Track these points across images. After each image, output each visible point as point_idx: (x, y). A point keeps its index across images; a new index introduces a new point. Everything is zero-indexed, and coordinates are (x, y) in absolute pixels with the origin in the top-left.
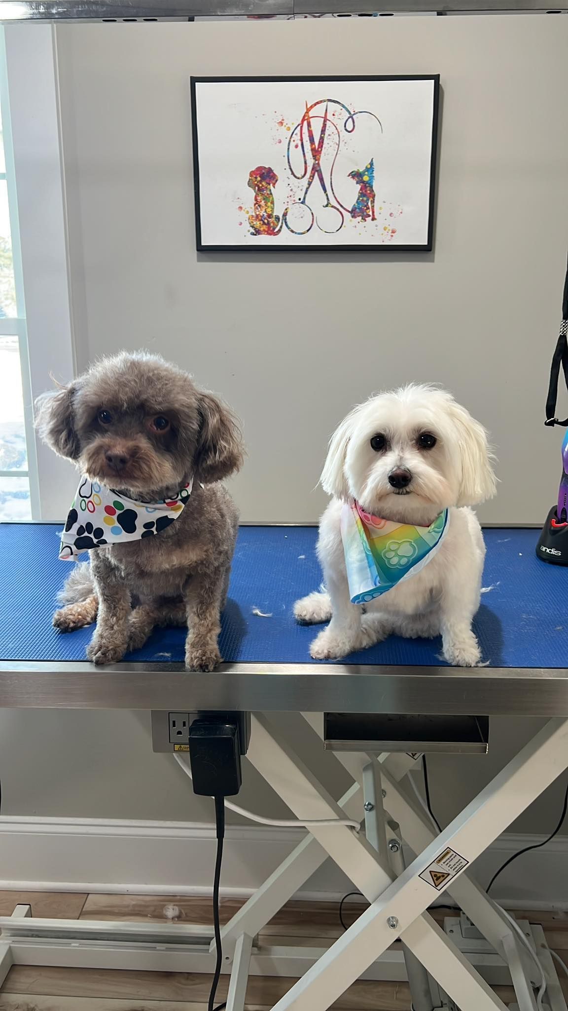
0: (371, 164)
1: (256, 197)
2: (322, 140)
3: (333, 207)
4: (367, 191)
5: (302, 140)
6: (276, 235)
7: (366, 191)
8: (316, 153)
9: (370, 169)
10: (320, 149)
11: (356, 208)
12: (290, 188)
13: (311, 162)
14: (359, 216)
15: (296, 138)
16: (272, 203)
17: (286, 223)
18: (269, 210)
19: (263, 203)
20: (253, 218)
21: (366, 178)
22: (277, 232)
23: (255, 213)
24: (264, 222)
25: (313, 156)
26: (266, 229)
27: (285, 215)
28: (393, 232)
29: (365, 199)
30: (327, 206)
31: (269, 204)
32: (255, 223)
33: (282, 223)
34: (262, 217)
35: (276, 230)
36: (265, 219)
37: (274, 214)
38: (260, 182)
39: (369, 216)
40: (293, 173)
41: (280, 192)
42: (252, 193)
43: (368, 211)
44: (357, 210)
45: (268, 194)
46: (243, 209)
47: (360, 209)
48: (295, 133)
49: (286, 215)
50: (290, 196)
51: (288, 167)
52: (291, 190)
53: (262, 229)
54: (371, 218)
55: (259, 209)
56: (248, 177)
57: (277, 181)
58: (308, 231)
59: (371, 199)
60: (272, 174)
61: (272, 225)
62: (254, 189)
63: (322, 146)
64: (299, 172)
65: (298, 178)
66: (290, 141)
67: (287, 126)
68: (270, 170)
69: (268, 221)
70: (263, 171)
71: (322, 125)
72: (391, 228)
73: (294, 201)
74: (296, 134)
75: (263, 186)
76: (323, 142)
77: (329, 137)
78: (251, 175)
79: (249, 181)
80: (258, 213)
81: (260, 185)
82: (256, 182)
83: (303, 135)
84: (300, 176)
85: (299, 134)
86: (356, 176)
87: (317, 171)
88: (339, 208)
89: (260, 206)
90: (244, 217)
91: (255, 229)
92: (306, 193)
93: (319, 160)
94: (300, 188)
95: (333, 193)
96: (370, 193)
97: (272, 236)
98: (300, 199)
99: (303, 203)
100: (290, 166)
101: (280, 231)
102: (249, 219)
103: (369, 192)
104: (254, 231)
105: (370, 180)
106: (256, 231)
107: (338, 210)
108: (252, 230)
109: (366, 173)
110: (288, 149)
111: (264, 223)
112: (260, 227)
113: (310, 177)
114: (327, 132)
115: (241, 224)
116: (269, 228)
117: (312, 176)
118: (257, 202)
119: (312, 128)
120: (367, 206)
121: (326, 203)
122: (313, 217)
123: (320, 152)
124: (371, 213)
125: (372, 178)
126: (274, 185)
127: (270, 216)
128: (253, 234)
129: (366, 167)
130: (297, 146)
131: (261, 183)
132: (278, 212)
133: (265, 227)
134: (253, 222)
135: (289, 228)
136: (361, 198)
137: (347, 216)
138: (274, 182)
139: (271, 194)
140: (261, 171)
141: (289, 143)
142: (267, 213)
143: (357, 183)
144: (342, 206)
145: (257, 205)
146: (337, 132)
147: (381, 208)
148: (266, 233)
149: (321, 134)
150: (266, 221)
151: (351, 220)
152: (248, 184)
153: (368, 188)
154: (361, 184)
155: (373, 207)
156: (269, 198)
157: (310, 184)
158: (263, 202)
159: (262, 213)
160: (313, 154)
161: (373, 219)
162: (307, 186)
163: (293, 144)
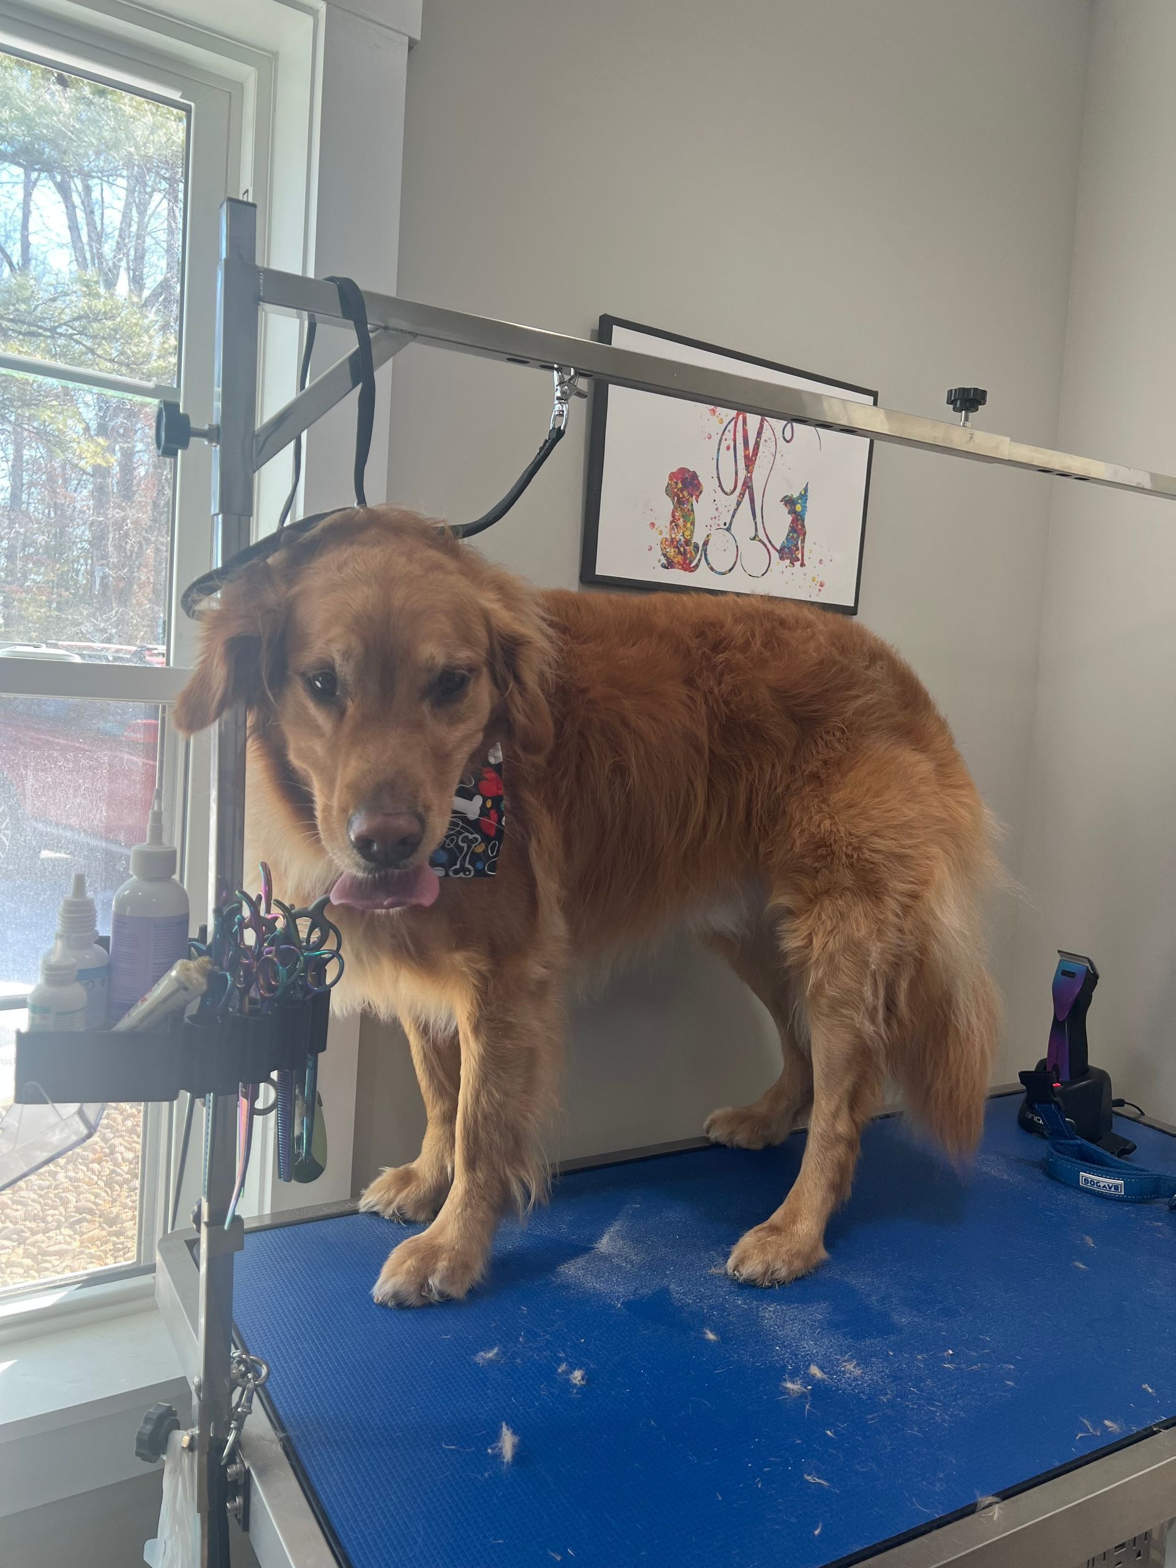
0: (806, 490)
1: (673, 512)
2: (757, 444)
3: (760, 541)
4: (797, 528)
5: (735, 440)
6: (693, 571)
7: (797, 526)
8: (750, 462)
9: (804, 496)
10: (754, 458)
11: (785, 547)
12: (716, 507)
13: (742, 474)
14: (787, 558)
15: (729, 435)
16: (693, 524)
17: (706, 555)
18: (687, 533)
19: (681, 522)
20: (667, 543)
21: (798, 508)
22: (693, 567)
23: (671, 535)
24: (679, 549)
25: (746, 466)
26: (681, 563)
27: (706, 543)
28: (822, 585)
29: (795, 536)
30: (754, 539)
31: (689, 524)
32: (668, 550)
33: (701, 555)
34: (678, 542)
35: (693, 565)
36: (681, 545)
37: (693, 541)
38: (682, 490)
39: (798, 560)
40: (721, 486)
41: (703, 508)
42: (668, 505)
43: (797, 552)
44: (786, 550)
45: (689, 510)
46: (656, 526)
47: (789, 548)
48: (727, 429)
49: (707, 545)
50: (715, 518)
51: (716, 475)
52: (717, 509)
53: (676, 560)
54: (799, 563)
55: (676, 530)
56: (666, 481)
57: (701, 492)
58: (730, 570)
59: (801, 537)
60: (696, 481)
61: (689, 555)
62: (673, 500)
63: (757, 455)
64: (728, 486)
65: (726, 494)
66: (721, 438)
67: (720, 417)
68: (694, 476)
69: (685, 549)
70: (687, 475)
71: (758, 426)
72: (819, 579)
73: (719, 525)
74: (729, 431)
75: (684, 497)
76: (758, 449)
77: (765, 444)
78: (671, 478)
79: (667, 487)
80: (673, 536)
81: (681, 496)
82: (676, 490)
83: (737, 434)
84: (728, 490)
85: (732, 432)
86: (789, 502)
87: (748, 487)
88: (767, 544)
89: (677, 526)
90: (655, 539)
91: (668, 559)
92: (733, 516)
93: (752, 472)
94: (727, 509)
95: (763, 523)
96: (801, 529)
97: (687, 573)
98: (725, 524)
99: (728, 530)
100: (718, 474)
101: (697, 566)
102: (661, 543)
103: (800, 527)
104: (665, 562)
105: (802, 511)
106: (668, 563)
107: (765, 546)
108: (664, 561)
109: (800, 501)
110: (719, 449)
111: (680, 552)
112: (674, 557)
113: (740, 494)
114: (764, 436)
115: (650, 549)
116: (685, 559)
117: (742, 494)
118: (674, 520)
119: (748, 427)
120: (796, 545)
121: (753, 535)
122: (737, 551)
123: (754, 462)
124: (800, 556)
125: (804, 508)
126: (698, 497)
127: (687, 542)
128: (664, 566)
129: (801, 493)
130: (728, 448)
131: (682, 493)
132: (698, 539)
133: (679, 558)
134: (665, 549)
135: (708, 564)
136: (791, 534)
137: (775, 555)
138: (697, 493)
139: (693, 510)
140: (684, 474)
141: (720, 441)
142: (684, 537)
143: (789, 513)
144: (770, 542)
145: (674, 524)
146: (774, 439)
147: (811, 551)
148: (680, 567)
149: (757, 438)
150: (682, 549)
151: (778, 563)
152: (666, 491)
153: (800, 522)
154: (793, 515)
155: (803, 547)
156: (688, 515)
157: (739, 504)
158: (681, 520)
159: (679, 537)
160: (745, 463)
161: (802, 565)
162: (734, 506)
163: (724, 445)
